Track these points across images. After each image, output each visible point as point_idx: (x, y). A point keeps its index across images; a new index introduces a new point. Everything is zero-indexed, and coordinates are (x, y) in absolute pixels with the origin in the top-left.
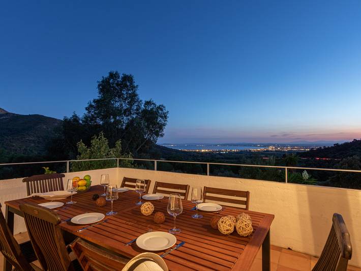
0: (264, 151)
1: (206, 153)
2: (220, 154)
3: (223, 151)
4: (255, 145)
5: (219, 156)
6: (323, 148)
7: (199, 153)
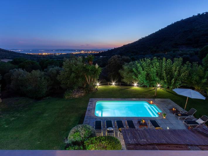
0: (79, 54)
1: (46, 55)
2: (55, 56)
3: (57, 54)
4: (75, 51)
5: (55, 57)
6: (104, 52)
7: (41, 55)
